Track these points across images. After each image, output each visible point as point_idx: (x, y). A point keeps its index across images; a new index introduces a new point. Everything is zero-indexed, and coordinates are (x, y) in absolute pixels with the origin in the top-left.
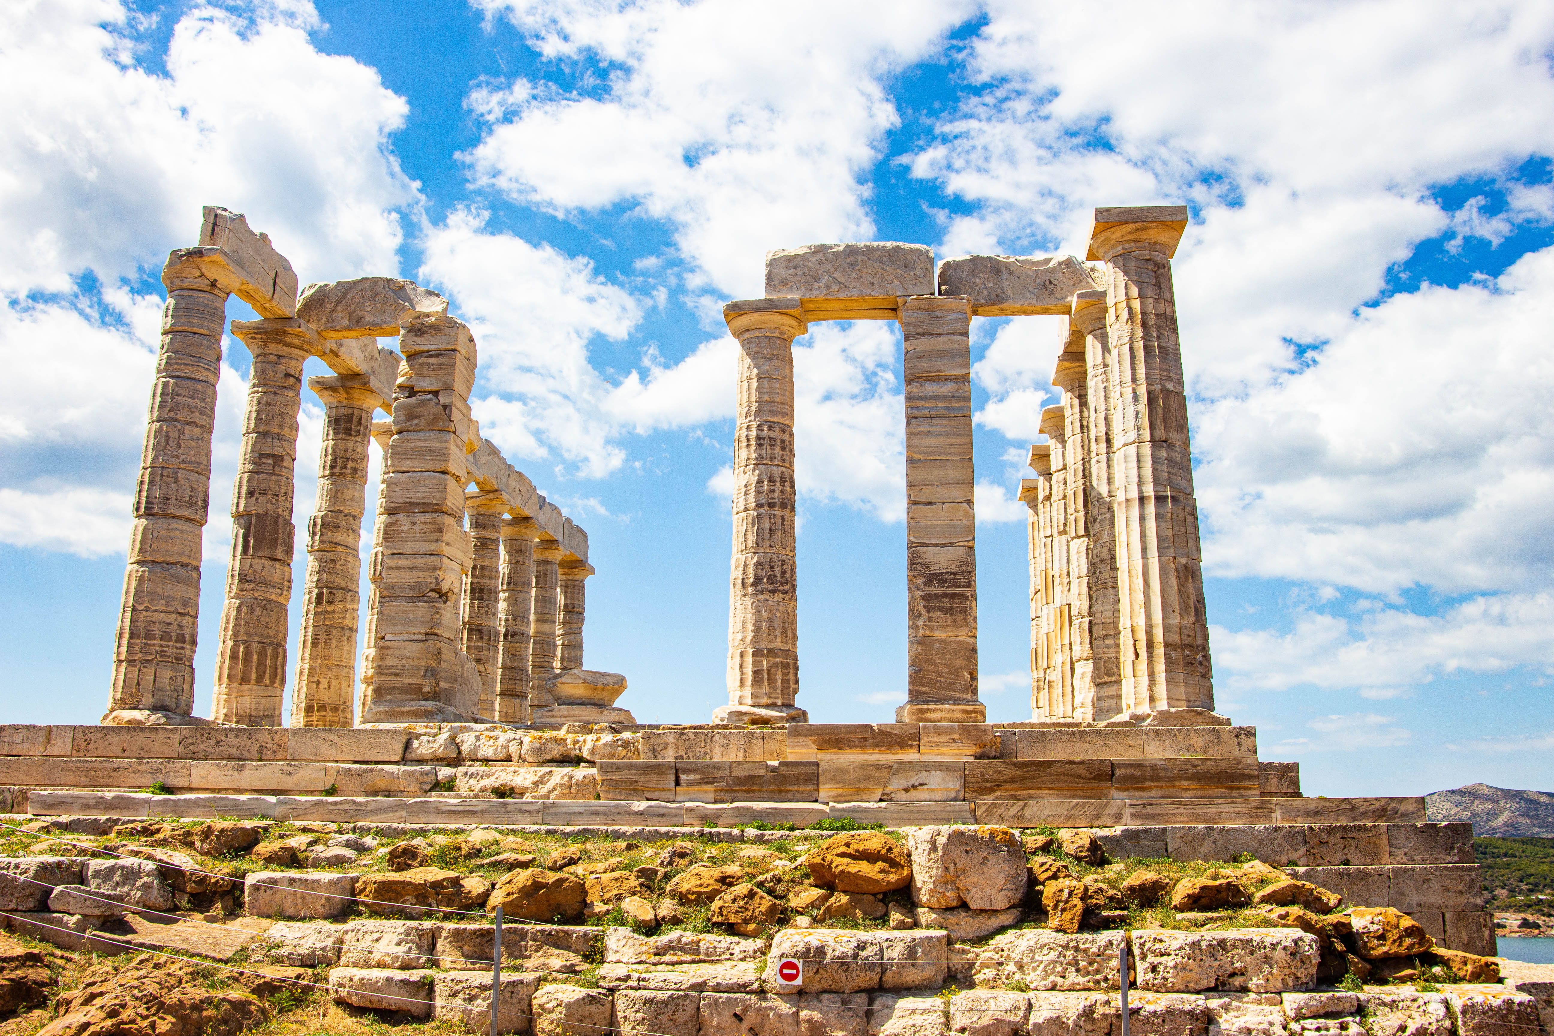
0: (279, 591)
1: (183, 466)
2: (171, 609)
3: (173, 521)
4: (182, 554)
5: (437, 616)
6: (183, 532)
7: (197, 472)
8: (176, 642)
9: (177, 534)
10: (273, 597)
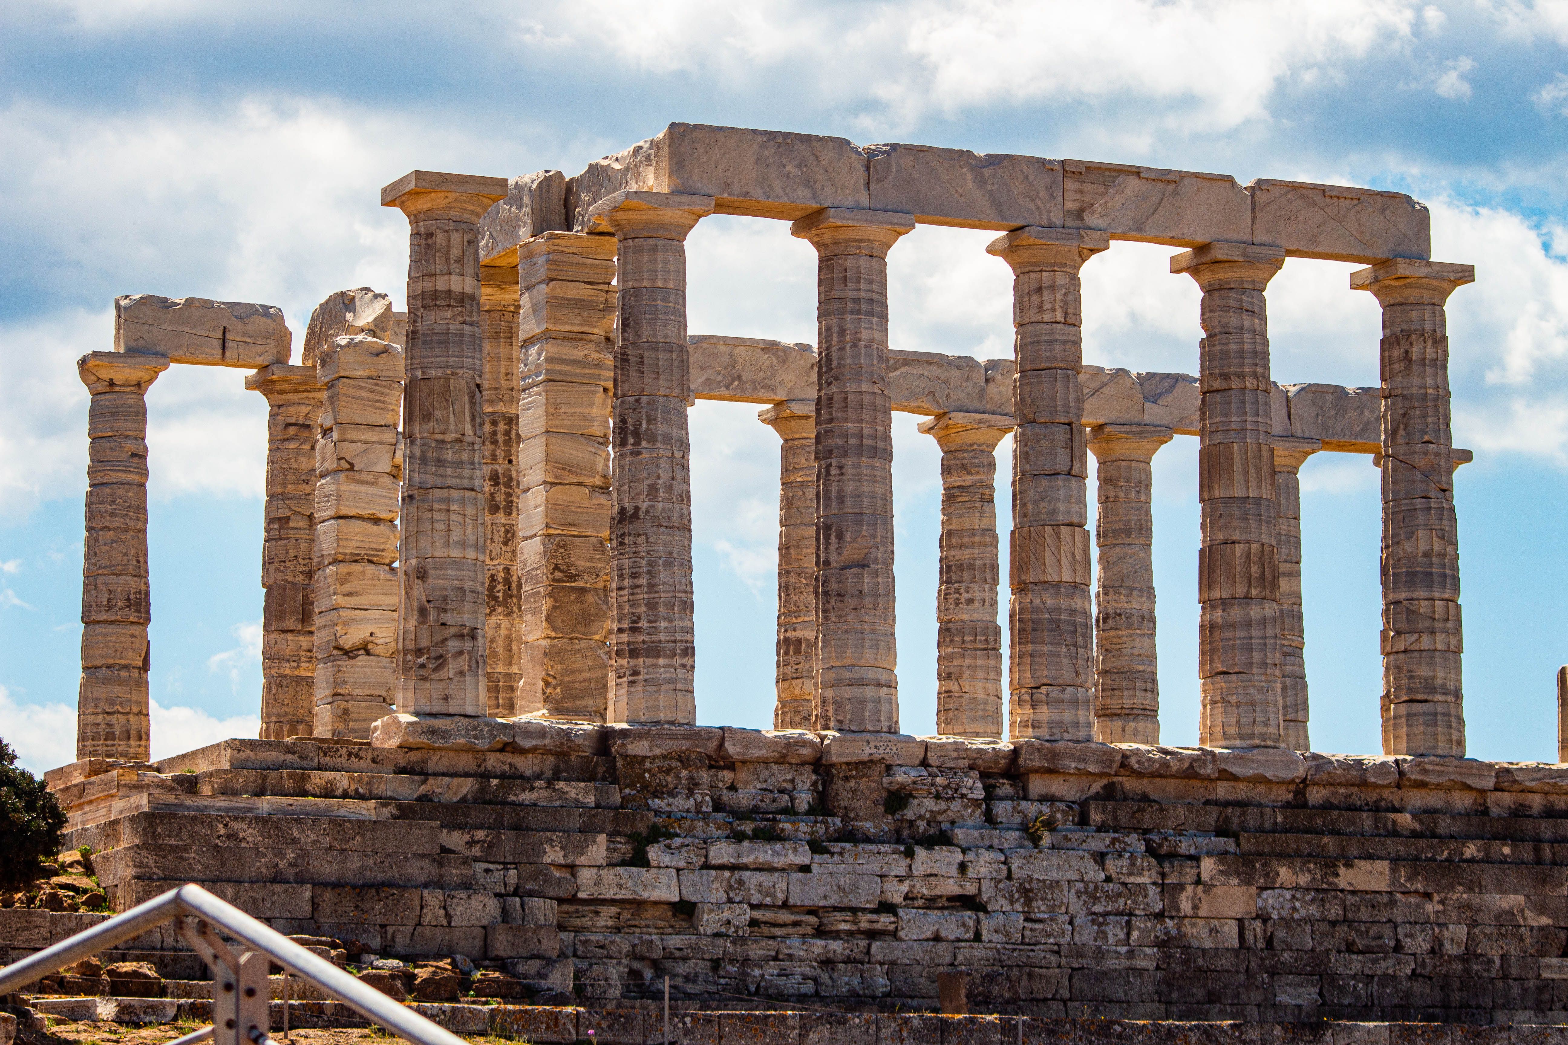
0: (295, 664)
1: (100, 572)
2: (99, 710)
3: (97, 626)
4: (106, 656)
5: (340, 675)
6: (105, 635)
7: (116, 574)
8: (106, 740)
9: (100, 638)
10: (287, 672)
